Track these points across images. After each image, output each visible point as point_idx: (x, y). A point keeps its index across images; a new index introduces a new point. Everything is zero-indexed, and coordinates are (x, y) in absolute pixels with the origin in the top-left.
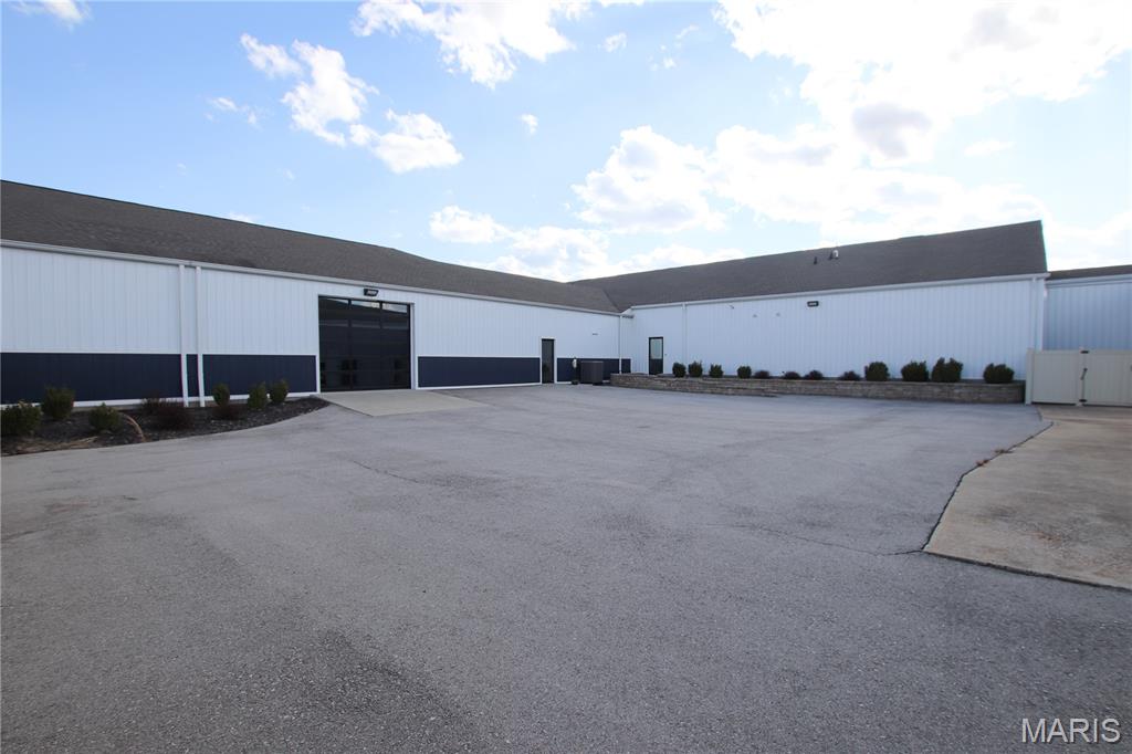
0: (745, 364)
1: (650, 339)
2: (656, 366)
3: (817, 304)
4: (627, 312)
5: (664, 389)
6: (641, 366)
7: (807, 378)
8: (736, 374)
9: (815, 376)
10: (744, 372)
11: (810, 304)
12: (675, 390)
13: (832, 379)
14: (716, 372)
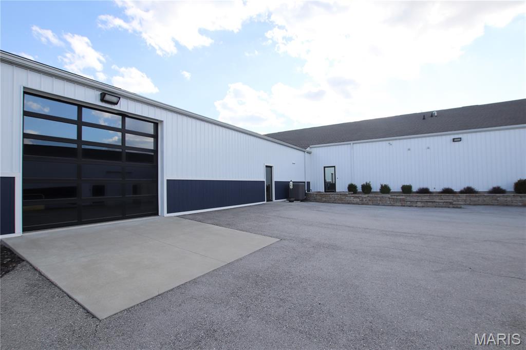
0: (407, 183)
1: (325, 167)
2: (330, 187)
3: (459, 140)
4: (308, 149)
5: (357, 204)
6: (318, 186)
7: (462, 192)
8: (401, 190)
9: (469, 191)
10: (407, 189)
11: (454, 140)
12: (367, 204)
13: (485, 192)
14: (385, 189)
